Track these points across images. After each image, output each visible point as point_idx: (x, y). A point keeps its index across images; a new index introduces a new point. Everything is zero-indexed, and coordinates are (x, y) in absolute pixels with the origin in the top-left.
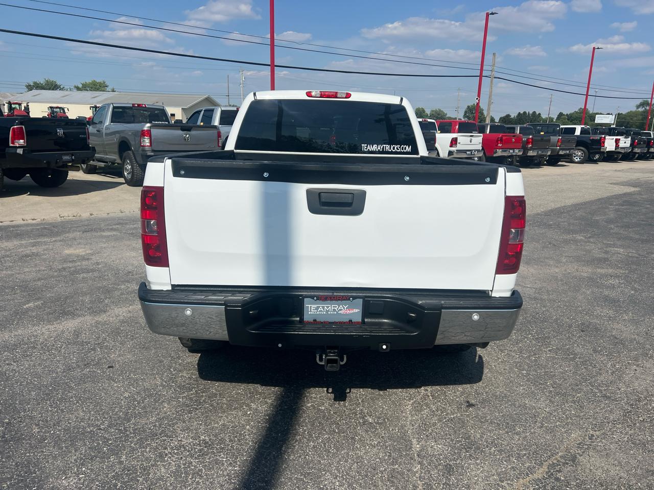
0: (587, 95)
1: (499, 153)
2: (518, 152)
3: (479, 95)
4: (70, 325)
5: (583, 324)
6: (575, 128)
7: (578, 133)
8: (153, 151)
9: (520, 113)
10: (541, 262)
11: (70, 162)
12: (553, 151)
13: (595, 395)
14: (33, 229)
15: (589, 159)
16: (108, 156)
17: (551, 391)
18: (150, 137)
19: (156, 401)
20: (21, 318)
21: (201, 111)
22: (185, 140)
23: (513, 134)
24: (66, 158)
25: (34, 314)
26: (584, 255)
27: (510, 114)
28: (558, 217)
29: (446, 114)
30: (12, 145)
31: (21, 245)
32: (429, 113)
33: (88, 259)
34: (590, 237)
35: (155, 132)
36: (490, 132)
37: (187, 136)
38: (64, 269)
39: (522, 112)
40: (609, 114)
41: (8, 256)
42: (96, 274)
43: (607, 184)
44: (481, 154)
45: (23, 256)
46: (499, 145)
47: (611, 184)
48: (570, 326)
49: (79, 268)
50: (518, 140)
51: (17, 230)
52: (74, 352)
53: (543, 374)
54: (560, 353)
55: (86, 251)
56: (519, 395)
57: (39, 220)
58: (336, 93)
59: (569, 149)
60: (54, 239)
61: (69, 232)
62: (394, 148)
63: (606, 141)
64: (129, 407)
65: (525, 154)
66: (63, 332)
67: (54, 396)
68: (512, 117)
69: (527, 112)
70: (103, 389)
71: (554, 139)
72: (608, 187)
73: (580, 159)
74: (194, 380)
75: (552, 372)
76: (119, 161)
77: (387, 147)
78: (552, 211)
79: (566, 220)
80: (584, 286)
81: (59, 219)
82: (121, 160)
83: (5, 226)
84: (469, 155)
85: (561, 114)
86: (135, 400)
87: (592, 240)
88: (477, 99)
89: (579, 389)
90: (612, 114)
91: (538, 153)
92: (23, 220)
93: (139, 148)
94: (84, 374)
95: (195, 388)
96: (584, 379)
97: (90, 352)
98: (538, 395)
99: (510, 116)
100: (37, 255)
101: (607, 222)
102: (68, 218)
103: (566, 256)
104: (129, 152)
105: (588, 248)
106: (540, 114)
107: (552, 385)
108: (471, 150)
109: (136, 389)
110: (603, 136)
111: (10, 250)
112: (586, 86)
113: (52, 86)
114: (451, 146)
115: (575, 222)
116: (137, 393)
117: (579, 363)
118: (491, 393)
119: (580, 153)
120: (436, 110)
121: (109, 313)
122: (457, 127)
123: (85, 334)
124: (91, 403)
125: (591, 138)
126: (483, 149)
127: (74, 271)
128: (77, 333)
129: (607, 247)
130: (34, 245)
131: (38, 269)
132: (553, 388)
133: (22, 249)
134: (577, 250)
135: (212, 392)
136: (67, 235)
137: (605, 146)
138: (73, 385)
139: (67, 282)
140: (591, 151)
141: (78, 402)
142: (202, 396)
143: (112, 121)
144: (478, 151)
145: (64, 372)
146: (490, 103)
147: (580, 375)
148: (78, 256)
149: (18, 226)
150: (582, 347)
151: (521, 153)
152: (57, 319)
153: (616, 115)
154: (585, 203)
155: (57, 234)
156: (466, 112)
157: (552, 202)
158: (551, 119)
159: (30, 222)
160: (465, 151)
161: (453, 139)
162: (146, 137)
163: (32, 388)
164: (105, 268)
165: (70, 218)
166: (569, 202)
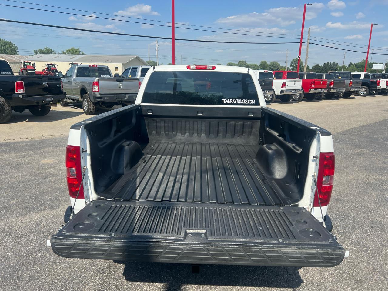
0: (368, 53)
1: (312, 91)
2: (324, 90)
3: (300, 55)
4: (35, 217)
5: (372, 221)
6: (361, 74)
7: (362, 77)
8: (100, 94)
9: (325, 63)
10: (341, 170)
11: (51, 101)
12: (346, 89)
13: (382, 283)
14: (25, 145)
15: (370, 94)
16: (74, 97)
17: (352, 279)
18: (98, 85)
19: (80, 282)
20: (6, 212)
21: (129, 69)
22: (119, 87)
23: (321, 79)
24: (48, 99)
25: (14, 209)
26: (370, 165)
27: (319, 64)
28: (351, 136)
29: (280, 65)
30: (16, 92)
31: (16, 157)
32: (269, 64)
33: (54, 167)
34: (373, 151)
35: (101, 83)
36: (306, 78)
37: (121, 85)
38: (39, 174)
39: (326, 63)
40: (381, 63)
41: (7, 165)
42: (57, 178)
43: (382, 111)
44: (301, 92)
45: (16, 165)
46: (312, 86)
47: (385, 111)
48: (363, 223)
49: (48, 173)
50: (325, 83)
51: (16, 146)
52: (34, 239)
53: (346, 264)
54: (357, 246)
55: (54, 161)
56: (330, 282)
57: (30, 138)
58: (206, 66)
59: (357, 88)
60: (36, 152)
61: (46, 147)
62: (243, 101)
63: (380, 82)
64: (62, 287)
65: (329, 91)
66: (30, 223)
67: (16, 276)
68: (320, 66)
69: (330, 63)
70: (48, 270)
71: (348, 81)
72: (383, 113)
73: (364, 93)
74: (108, 265)
75: (352, 262)
76: (80, 100)
77: (239, 101)
78: (347, 131)
79: (356, 138)
80: (371, 190)
81: (42, 138)
82: (82, 99)
83: (9, 143)
84: (293, 93)
85: (351, 64)
86: (67, 280)
87: (374, 153)
88: (299, 57)
89: (372, 277)
90: (383, 64)
91: (337, 90)
92: (21, 138)
93: (92, 92)
94: (37, 258)
95: (107, 270)
96: (374, 268)
97: (44, 239)
98: (343, 283)
99: (319, 65)
100: (24, 164)
101: (383, 139)
102: (47, 137)
103: (358, 166)
104: (87, 94)
105: (372, 159)
106: (337, 64)
107: (352, 274)
108: (295, 90)
109: (69, 271)
110: (379, 79)
111: (9, 160)
112: (368, 47)
113: (49, 52)
114: (282, 87)
115: (363, 139)
116: (69, 274)
117: (370, 254)
118: (309, 280)
119: (364, 90)
120: (273, 62)
121: (60, 209)
122: (286, 75)
123: (43, 225)
124: (38, 282)
125: (371, 81)
126: (302, 89)
127: (44, 176)
128: (38, 225)
129: (385, 159)
130: (24, 156)
131: (23, 174)
132: (353, 276)
133: (16, 160)
134: (365, 161)
135: (119, 274)
136: (45, 149)
137: (380, 85)
138: (29, 267)
139: (39, 184)
140: (371, 89)
141: (30, 281)
142: (111, 277)
143: (77, 76)
144: (299, 90)
145: (25, 255)
146: (307, 58)
147: (372, 265)
148: (49, 165)
149: (17, 143)
150: (373, 241)
151: (326, 91)
152: (28, 212)
153: (385, 64)
154: (369, 125)
155: (39, 149)
156: (292, 63)
157: (347, 124)
158: (345, 67)
159: (25, 140)
160: (291, 90)
161: (283, 83)
162: (96, 86)
163: (3, 268)
164: (63, 174)
165: (49, 136)
166: (358, 124)
